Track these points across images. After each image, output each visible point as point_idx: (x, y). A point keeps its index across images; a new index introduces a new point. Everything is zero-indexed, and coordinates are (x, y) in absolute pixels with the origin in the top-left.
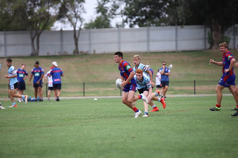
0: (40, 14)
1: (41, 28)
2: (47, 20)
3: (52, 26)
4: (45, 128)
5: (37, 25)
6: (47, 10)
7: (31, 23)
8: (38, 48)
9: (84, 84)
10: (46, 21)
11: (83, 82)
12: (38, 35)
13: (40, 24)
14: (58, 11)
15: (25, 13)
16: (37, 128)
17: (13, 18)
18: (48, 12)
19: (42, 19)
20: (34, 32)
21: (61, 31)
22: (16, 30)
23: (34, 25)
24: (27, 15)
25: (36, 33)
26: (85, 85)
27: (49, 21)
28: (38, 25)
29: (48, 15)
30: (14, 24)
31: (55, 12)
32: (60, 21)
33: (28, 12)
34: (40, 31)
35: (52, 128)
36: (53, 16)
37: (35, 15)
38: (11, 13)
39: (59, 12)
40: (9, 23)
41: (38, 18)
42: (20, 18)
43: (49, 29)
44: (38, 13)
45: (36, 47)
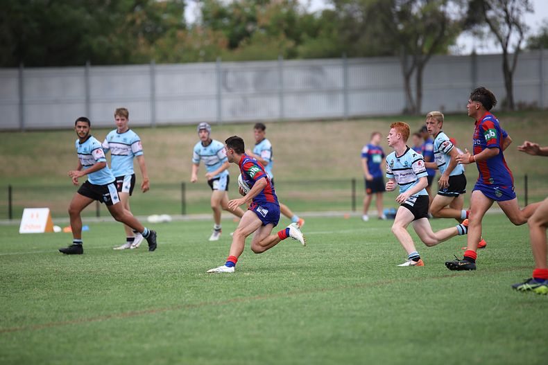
0: (425, 17)
1: (426, 50)
2: (441, 31)
3: (453, 43)
4: (436, 280)
5: (416, 42)
6: (441, 8)
7: (404, 39)
8: (419, 95)
9: (526, 178)
10: (437, 34)
11: (523, 174)
12: (420, 66)
13: (424, 42)
14: (465, 9)
15: (390, 16)
16: (416, 279)
17: (363, 28)
18: (443, 14)
19: (430, 29)
20: (410, 59)
21: (474, 55)
22: (370, 54)
23: (412, 43)
24: (396, 20)
25: (415, 63)
26: (529, 180)
27: (446, 33)
28: (420, 42)
29: (443, 20)
30: (365, 41)
31: (460, 12)
32: (470, 32)
33: (398, 13)
34: (424, 57)
35: (451, 281)
36: (455, 21)
37: (412, 20)
38: (359, 16)
39: (469, 12)
40: (354, 39)
41: (421, 27)
42: (379, 27)
43: (445, 52)
44: (420, 16)
45: (414, 94)
